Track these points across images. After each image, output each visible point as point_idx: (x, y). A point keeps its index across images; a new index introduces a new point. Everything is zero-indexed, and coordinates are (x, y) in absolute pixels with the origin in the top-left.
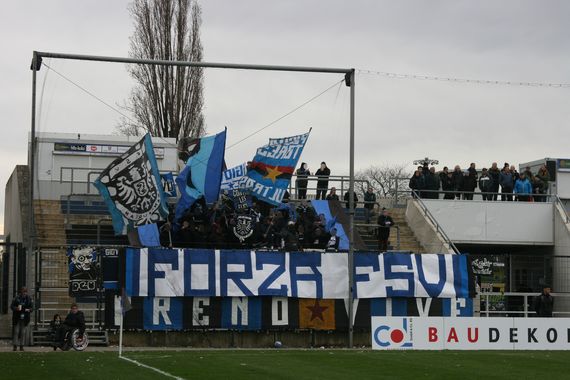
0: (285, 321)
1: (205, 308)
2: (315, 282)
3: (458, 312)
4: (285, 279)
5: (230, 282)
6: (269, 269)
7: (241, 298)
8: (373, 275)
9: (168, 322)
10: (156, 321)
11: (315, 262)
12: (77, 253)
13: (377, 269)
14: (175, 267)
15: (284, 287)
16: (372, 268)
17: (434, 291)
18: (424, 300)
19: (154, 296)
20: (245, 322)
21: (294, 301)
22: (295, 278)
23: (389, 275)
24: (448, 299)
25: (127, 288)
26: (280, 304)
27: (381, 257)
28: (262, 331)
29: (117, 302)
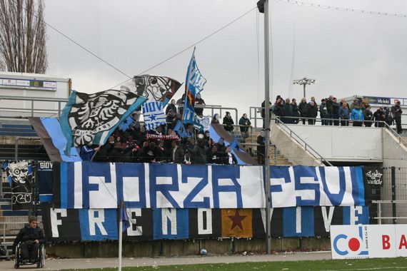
0: (209, 231)
1: (138, 218)
2: (235, 193)
3: (357, 219)
4: (207, 191)
5: (159, 193)
6: (194, 181)
7: (170, 209)
8: (285, 186)
9: (104, 232)
10: (93, 233)
11: (235, 175)
12: (13, 166)
13: (288, 180)
14: (108, 180)
15: (207, 199)
16: (283, 179)
17: (335, 200)
18: (328, 208)
19: (89, 208)
20: (174, 232)
21: (217, 212)
22: (216, 189)
23: (299, 186)
24: (348, 208)
25: (62, 201)
26: (204, 213)
27: (291, 170)
28: (188, 240)
29: (53, 214)
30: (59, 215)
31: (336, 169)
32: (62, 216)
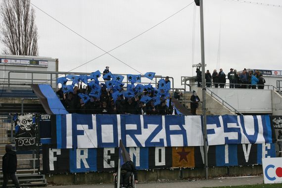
0: (163, 163)
1: (112, 155)
2: (182, 135)
3: (267, 153)
4: (162, 134)
5: (128, 136)
6: (152, 127)
7: (135, 148)
8: (217, 130)
9: (87, 166)
10: (79, 166)
11: (181, 122)
12: (21, 118)
15: (162, 140)
16: (216, 125)
17: (252, 139)
18: (247, 145)
19: (77, 148)
20: (138, 164)
21: (169, 149)
22: (169, 133)
23: (227, 130)
24: (261, 145)
25: (58, 143)
26: (160, 150)
27: (220, 118)
28: (149, 170)
29: (51, 153)
30: (55, 153)
31: (251, 117)
32: (57, 154)
